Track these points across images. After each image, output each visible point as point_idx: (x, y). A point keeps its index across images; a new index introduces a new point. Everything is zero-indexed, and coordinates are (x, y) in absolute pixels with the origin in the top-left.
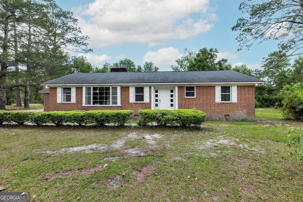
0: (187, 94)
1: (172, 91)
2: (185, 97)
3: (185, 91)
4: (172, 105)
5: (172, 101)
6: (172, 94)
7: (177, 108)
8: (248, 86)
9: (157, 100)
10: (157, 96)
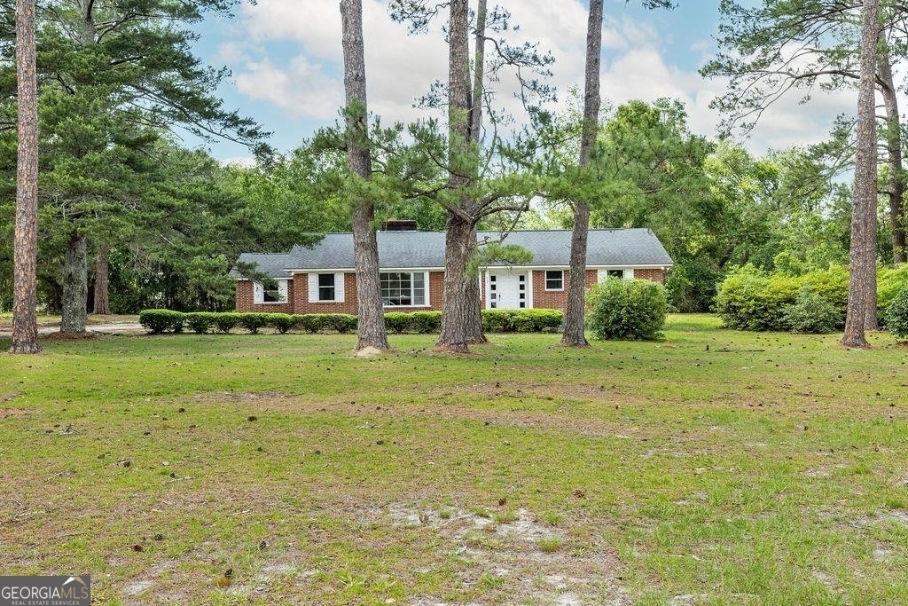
0: (550, 285)
1: (522, 278)
2: (546, 290)
3: (546, 279)
4: (522, 305)
5: (522, 296)
6: (522, 283)
7: (531, 307)
8: (653, 270)
9: (494, 296)
10: (493, 287)
